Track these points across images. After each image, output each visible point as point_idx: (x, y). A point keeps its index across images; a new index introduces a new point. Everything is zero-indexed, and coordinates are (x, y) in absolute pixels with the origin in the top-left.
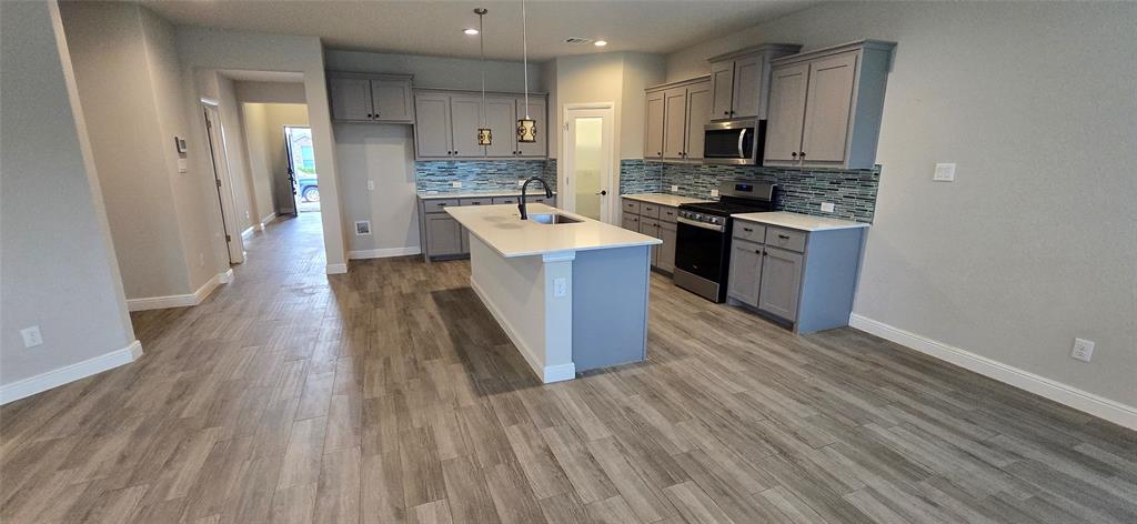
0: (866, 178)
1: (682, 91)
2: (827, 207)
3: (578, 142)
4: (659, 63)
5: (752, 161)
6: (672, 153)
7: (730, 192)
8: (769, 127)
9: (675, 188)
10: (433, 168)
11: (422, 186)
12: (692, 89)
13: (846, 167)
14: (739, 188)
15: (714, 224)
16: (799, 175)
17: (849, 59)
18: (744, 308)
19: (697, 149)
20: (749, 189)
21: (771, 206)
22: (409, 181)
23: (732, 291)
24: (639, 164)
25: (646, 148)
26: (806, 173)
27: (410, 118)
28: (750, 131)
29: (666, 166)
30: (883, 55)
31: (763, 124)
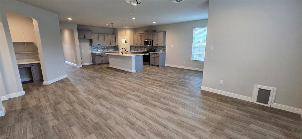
0: (165, 47)
1: (140, 35)
2: (161, 51)
3: (122, 43)
4: (135, 30)
5: (151, 45)
6: (139, 44)
7: (148, 50)
8: (153, 41)
9: (139, 50)
10: (94, 47)
11: (92, 51)
12: (141, 35)
13: (163, 46)
14: (150, 49)
15: (147, 54)
16: (157, 47)
17: (161, 33)
18: (153, 65)
19: (143, 44)
20: (151, 49)
21: (155, 51)
22: (90, 50)
23: (151, 63)
24: (133, 46)
25: (134, 43)
26: (158, 47)
27: (91, 38)
28: (151, 41)
29: (137, 46)
30: (165, 33)
31: (152, 40)
